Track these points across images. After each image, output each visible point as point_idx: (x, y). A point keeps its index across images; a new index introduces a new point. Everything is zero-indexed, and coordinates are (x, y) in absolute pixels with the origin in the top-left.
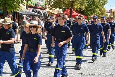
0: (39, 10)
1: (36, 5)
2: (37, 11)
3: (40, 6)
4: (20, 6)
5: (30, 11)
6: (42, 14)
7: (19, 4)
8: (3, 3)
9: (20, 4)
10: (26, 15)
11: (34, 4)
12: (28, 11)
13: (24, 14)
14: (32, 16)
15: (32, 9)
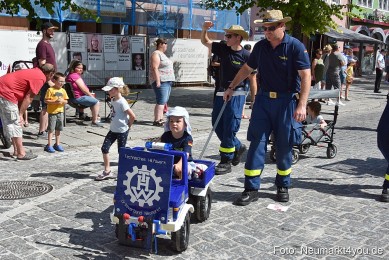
0: (378, 30)
1: (370, 17)
2: (371, 31)
3: (381, 21)
4: (331, 20)
5: (355, 32)
6: (385, 38)
7: (329, 17)
8: (294, 15)
9: (333, 17)
10: (346, 41)
11: (365, 14)
12: (349, 32)
13: (339, 40)
14: (358, 44)
15: (359, 28)
